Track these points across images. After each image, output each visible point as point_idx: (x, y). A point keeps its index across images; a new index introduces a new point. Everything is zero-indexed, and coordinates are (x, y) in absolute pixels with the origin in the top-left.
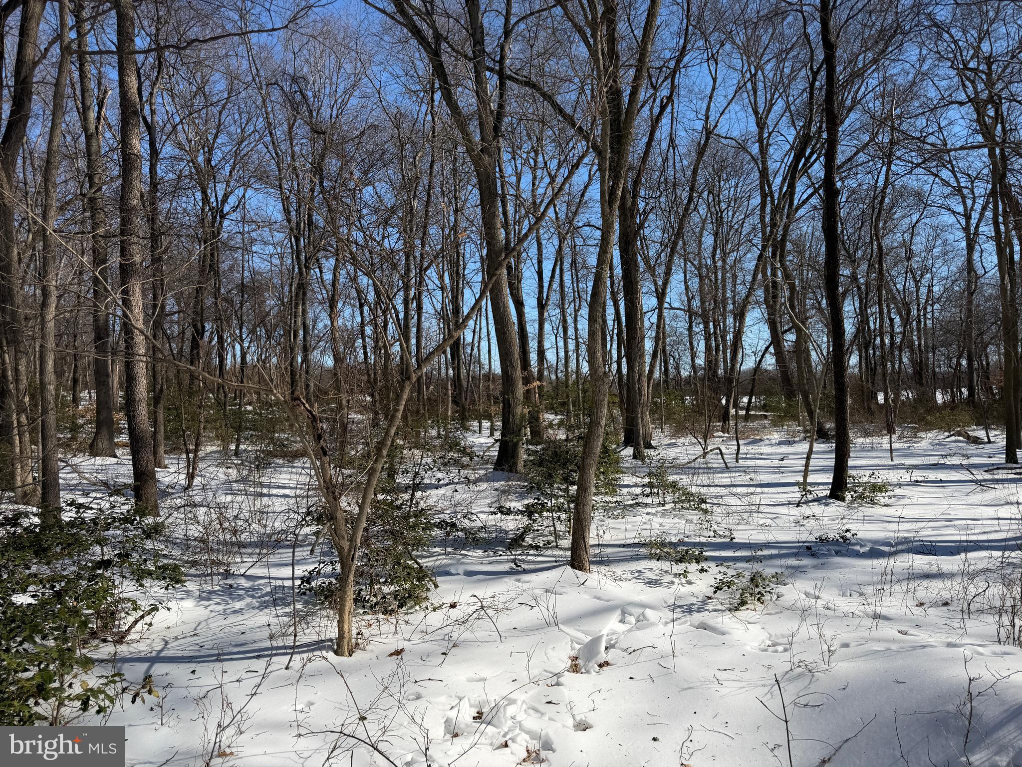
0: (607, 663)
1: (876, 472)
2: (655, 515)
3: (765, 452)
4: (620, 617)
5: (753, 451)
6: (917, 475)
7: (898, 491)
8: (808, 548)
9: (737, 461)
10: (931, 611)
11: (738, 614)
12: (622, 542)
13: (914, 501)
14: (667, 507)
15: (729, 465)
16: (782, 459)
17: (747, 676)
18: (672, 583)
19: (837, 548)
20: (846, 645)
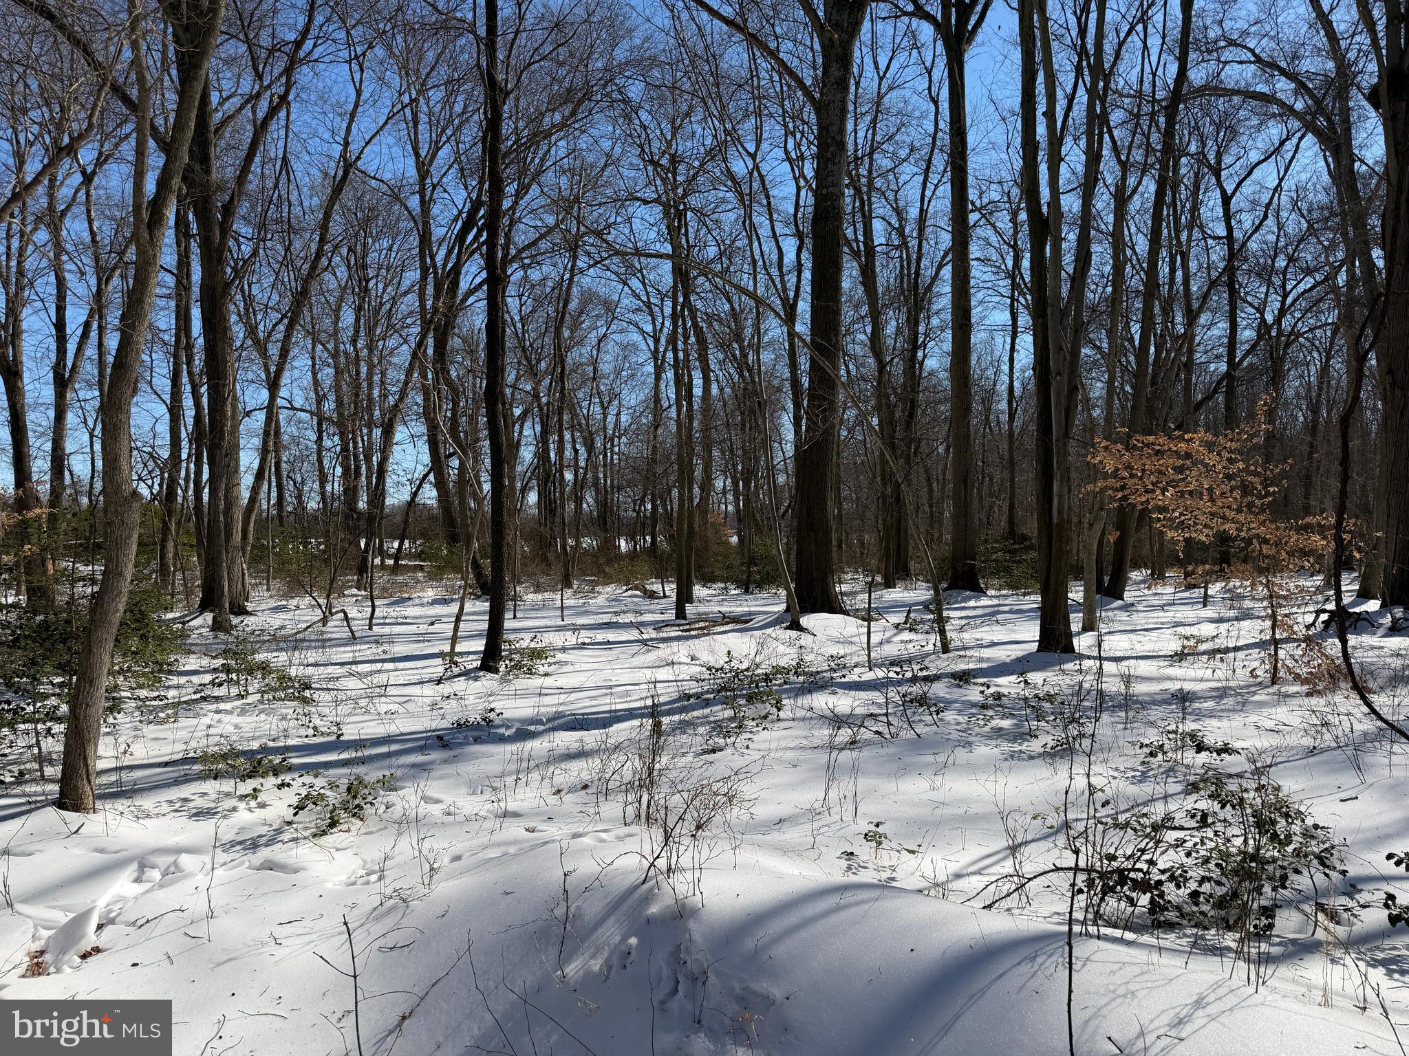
0: (97, 950)
1: (539, 635)
2: (230, 713)
3: (412, 614)
4: (136, 874)
5: (394, 614)
6: (585, 636)
7: (560, 656)
8: (440, 738)
9: (370, 629)
10: (568, 798)
11: (324, 840)
12: (166, 759)
13: (577, 667)
14: (250, 699)
15: (357, 634)
16: (432, 624)
17: (320, 924)
18: (235, 809)
19: (476, 734)
20: (457, 858)
